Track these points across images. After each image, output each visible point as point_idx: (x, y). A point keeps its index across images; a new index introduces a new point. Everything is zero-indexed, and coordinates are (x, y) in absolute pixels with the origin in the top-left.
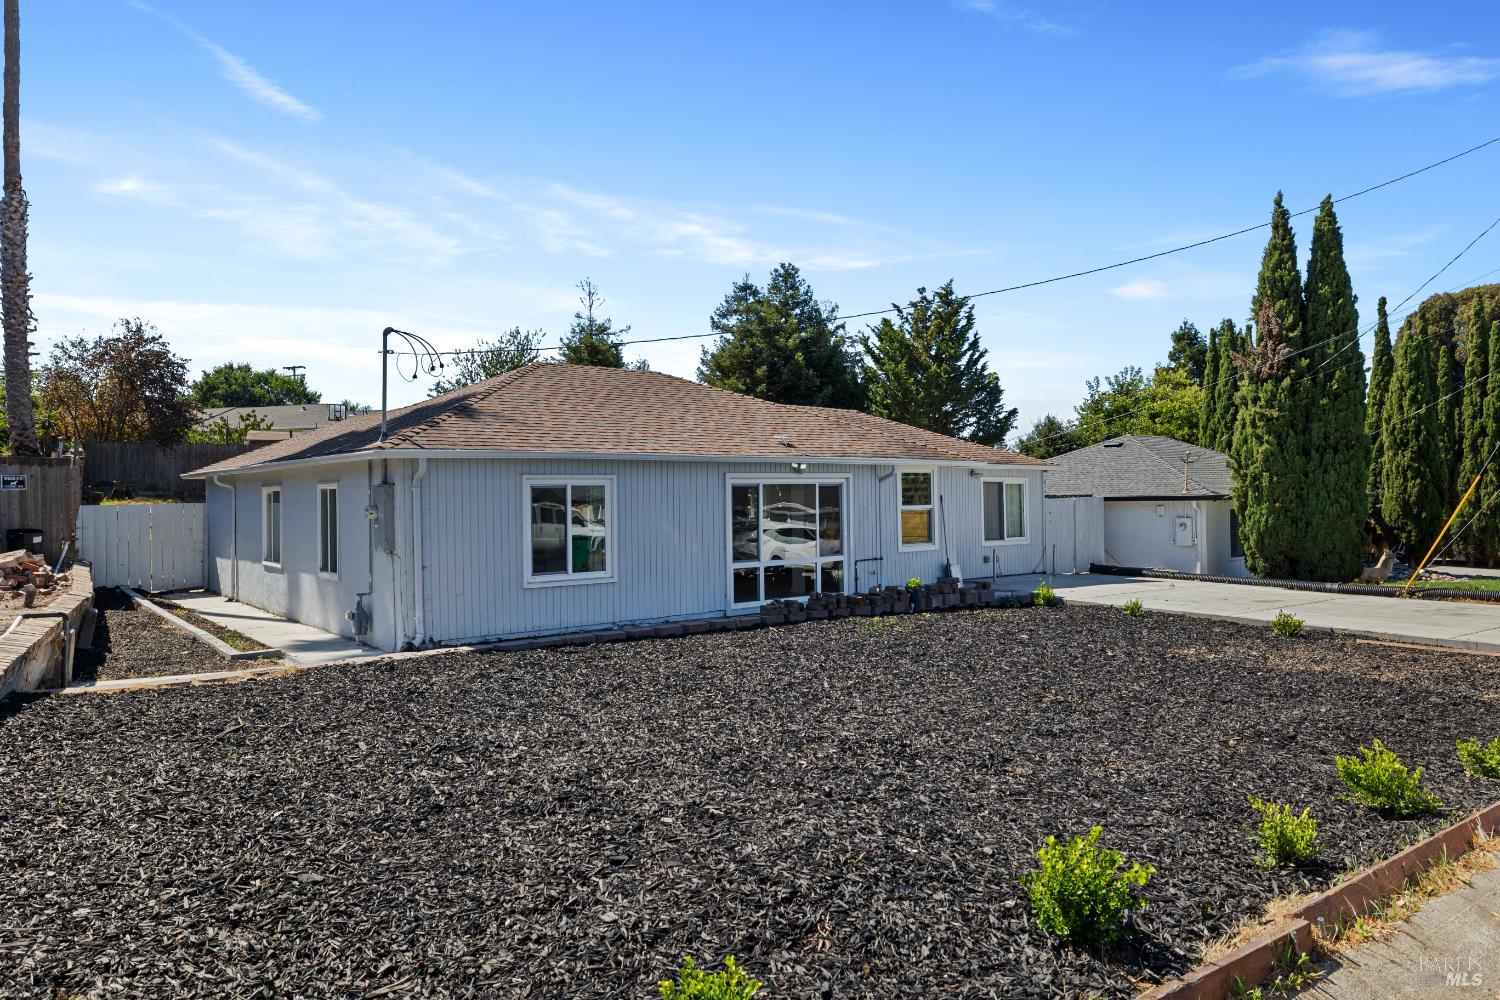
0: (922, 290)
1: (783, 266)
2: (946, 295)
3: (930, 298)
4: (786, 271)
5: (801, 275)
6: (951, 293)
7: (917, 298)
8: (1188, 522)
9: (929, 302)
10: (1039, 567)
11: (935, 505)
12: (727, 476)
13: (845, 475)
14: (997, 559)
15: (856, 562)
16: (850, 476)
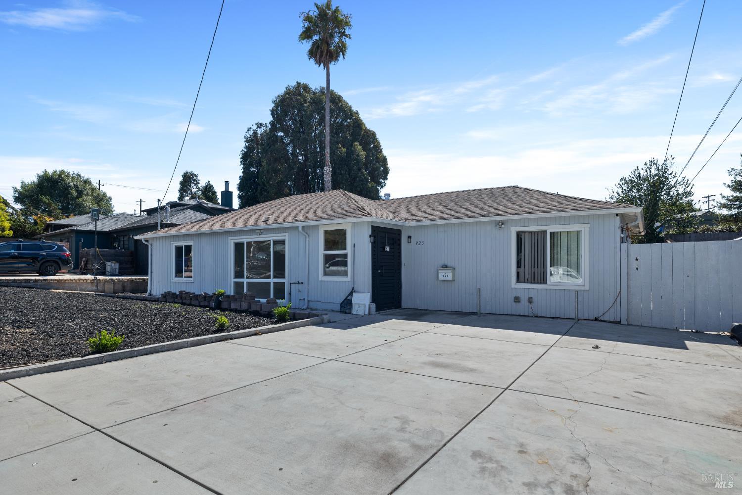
10: (607, 315)
11: (349, 251)
12: (230, 238)
13: (284, 234)
14: (530, 300)
15: (291, 283)
16: (287, 234)
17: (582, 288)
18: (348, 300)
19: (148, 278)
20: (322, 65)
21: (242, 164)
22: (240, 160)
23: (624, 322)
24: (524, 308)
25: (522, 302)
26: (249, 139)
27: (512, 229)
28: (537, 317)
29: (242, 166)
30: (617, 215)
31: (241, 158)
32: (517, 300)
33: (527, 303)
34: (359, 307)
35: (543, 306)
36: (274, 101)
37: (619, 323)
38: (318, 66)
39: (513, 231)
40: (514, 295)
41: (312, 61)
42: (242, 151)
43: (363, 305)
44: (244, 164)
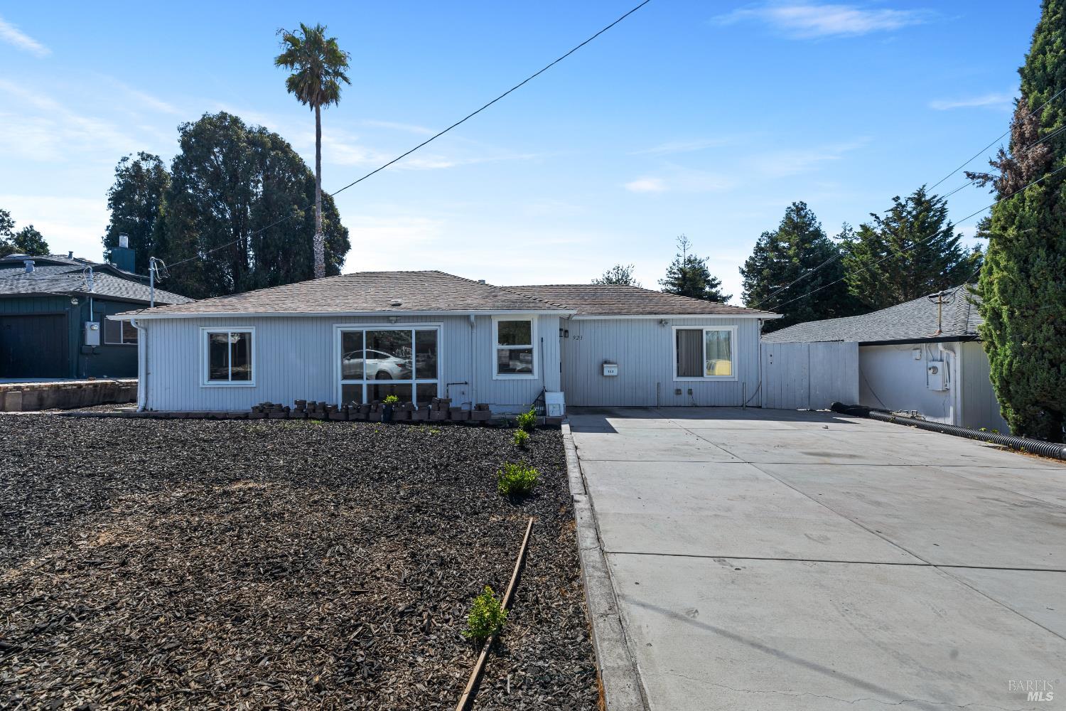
0: (897, 199)
1: (794, 204)
2: (919, 199)
3: (904, 203)
4: (797, 207)
5: (808, 208)
6: (924, 195)
7: (893, 204)
8: (939, 365)
9: (904, 206)
10: (751, 401)
11: (535, 345)
12: (335, 326)
13: (438, 324)
14: (690, 392)
15: (448, 384)
16: (442, 324)
17: (733, 380)
18: (540, 400)
19: (136, 380)
20: (308, 103)
21: (111, 207)
22: (107, 202)
23: (764, 406)
24: (684, 399)
25: (683, 395)
26: (124, 173)
27: (673, 327)
28: (696, 406)
29: (111, 211)
30: (760, 319)
31: (109, 200)
32: (678, 392)
33: (687, 395)
34: (554, 407)
35: (701, 398)
36: (182, 129)
37: (760, 407)
38: (301, 103)
39: (674, 328)
40: (675, 388)
41: (293, 94)
42: (111, 189)
43: (558, 406)
44: (116, 209)
